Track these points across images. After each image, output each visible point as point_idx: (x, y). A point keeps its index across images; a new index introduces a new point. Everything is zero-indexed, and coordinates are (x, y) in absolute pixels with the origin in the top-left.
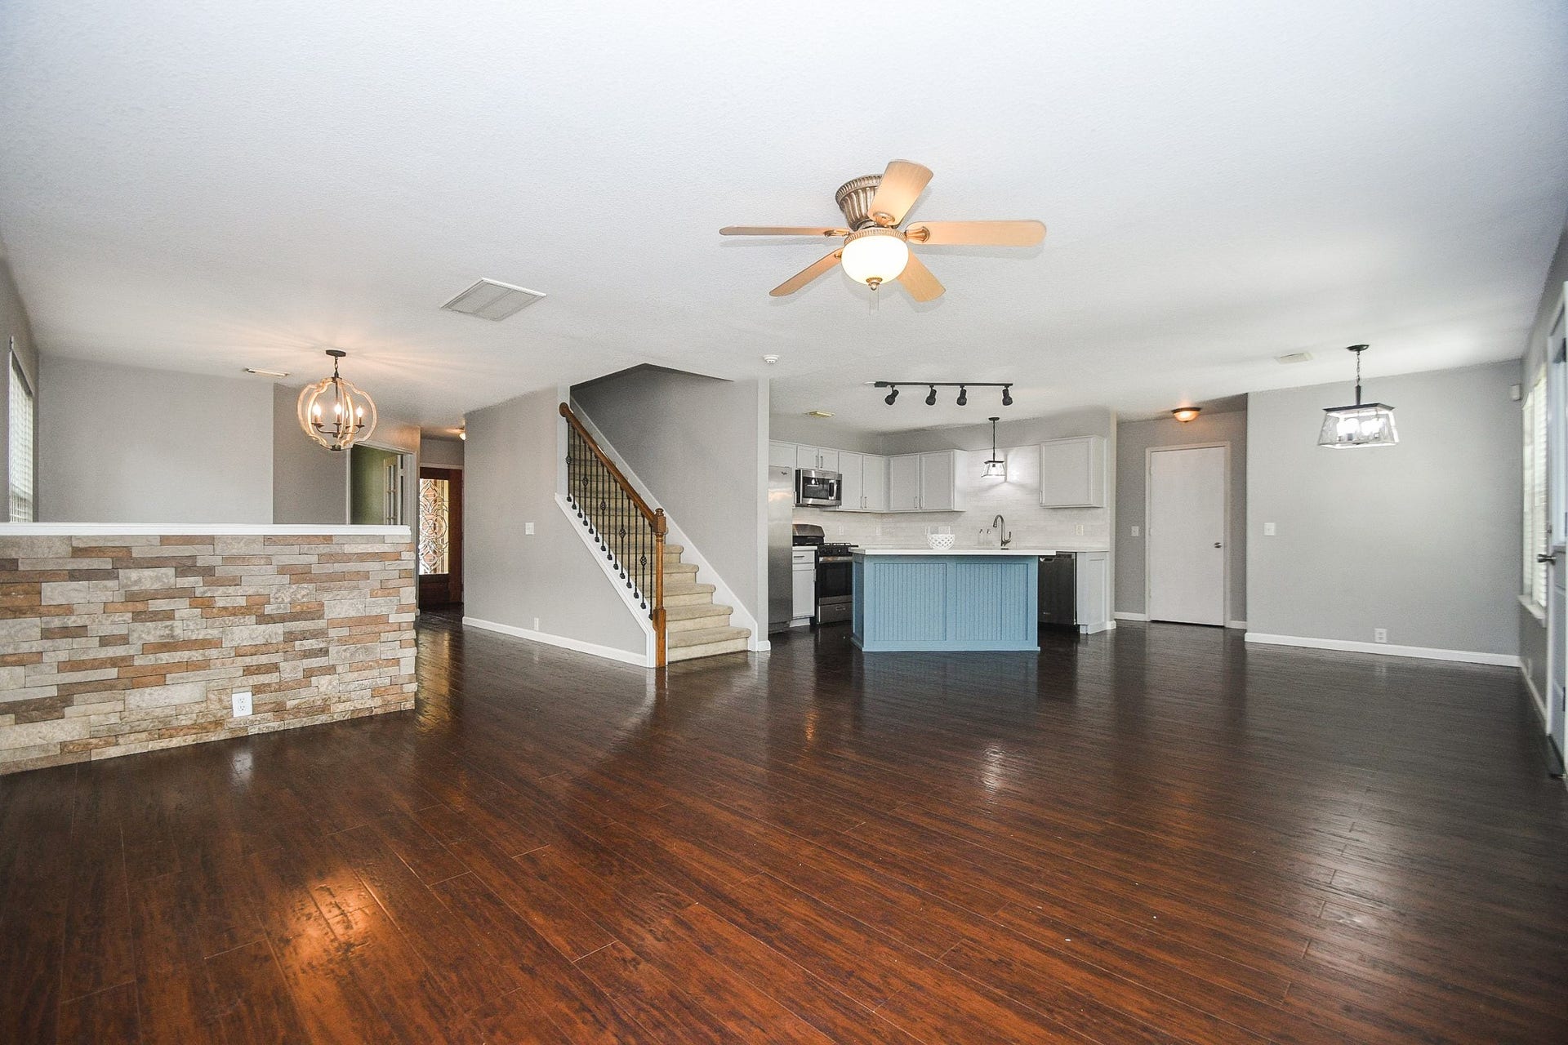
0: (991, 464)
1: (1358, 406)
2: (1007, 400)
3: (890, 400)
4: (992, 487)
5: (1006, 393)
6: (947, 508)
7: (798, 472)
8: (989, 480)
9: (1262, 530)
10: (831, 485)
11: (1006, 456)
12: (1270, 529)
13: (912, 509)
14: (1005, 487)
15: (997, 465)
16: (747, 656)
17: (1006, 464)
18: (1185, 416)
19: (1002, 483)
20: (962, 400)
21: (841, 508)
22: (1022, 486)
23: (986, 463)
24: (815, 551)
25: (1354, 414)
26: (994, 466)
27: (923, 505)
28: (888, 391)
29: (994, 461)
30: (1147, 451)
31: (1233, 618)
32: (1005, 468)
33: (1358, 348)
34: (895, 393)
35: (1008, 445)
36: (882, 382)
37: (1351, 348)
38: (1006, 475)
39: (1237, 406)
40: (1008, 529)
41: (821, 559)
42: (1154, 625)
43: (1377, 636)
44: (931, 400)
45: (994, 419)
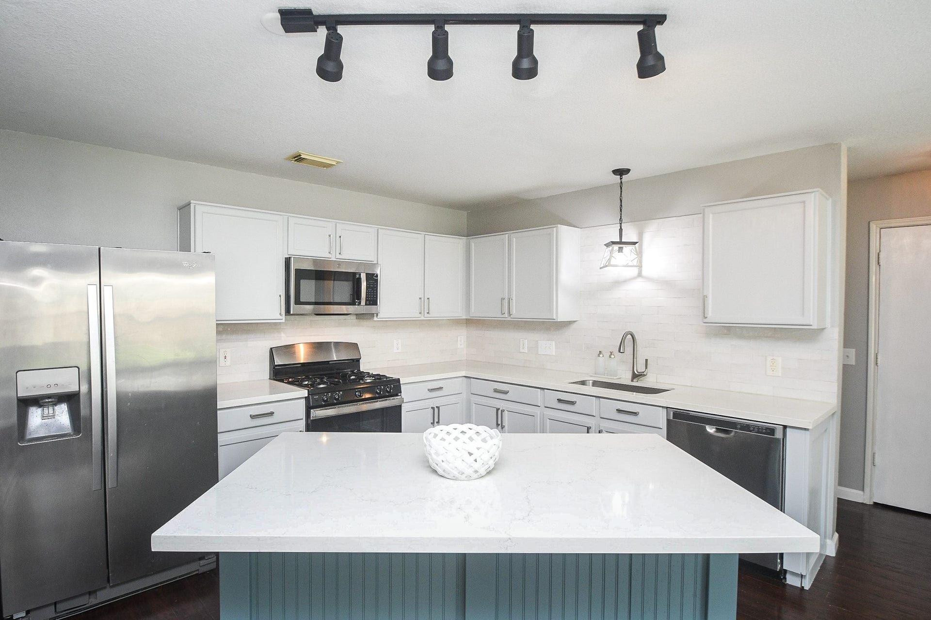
0: (616, 247)
4: (618, 283)
5: (647, 43)
6: (547, 316)
7: (288, 261)
8: (612, 273)
10: (357, 282)
11: (641, 235)
14: (638, 286)
15: (627, 249)
17: (641, 247)
19: (634, 278)
21: (378, 317)
22: (666, 284)
23: (607, 245)
24: (306, 397)
26: (620, 250)
27: (514, 311)
29: (621, 243)
30: (873, 226)
32: (640, 254)
35: (643, 218)
38: (640, 267)
40: (643, 354)
42: (878, 512)
45: (621, 172)
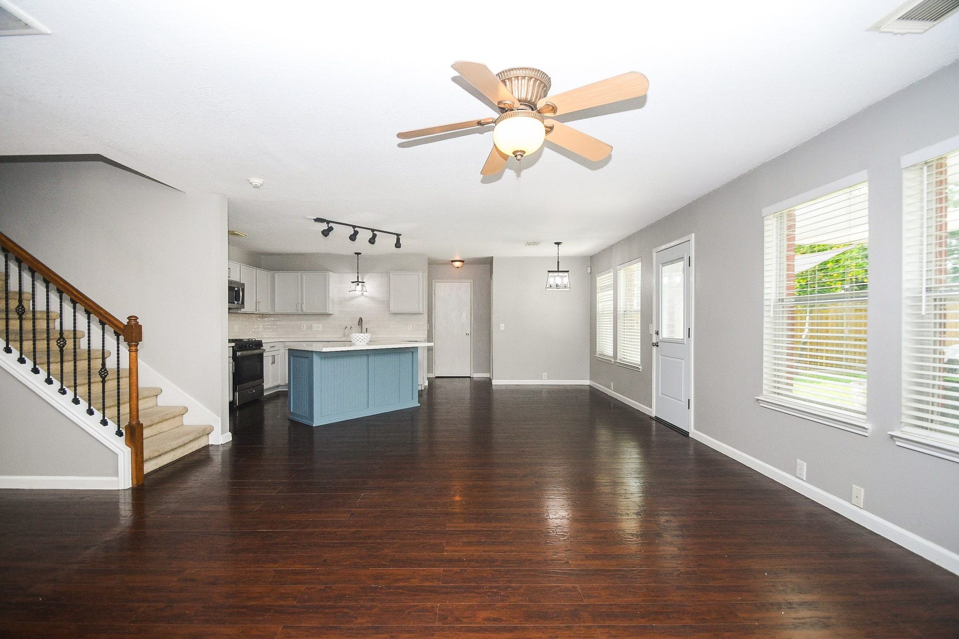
0: (355, 284)
1: (558, 271)
2: (398, 245)
3: (326, 233)
4: (353, 298)
5: (398, 240)
6: (323, 312)
8: (351, 294)
9: (499, 327)
12: (502, 327)
13: (294, 311)
14: (362, 298)
15: (360, 284)
16: (208, 451)
17: (365, 284)
18: (457, 264)
19: (360, 296)
20: (372, 241)
21: (243, 310)
22: (372, 298)
23: (352, 282)
24: (232, 347)
25: (556, 274)
26: (358, 285)
27: (304, 309)
28: (324, 226)
29: (358, 282)
30: (433, 282)
31: (475, 372)
32: (364, 286)
33: (558, 244)
34: (331, 229)
35: (365, 272)
36: (321, 219)
37: (555, 243)
38: (363, 292)
39: (488, 262)
41: (239, 354)
42: (437, 379)
43: (544, 376)
44: (353, 238)
45: (358, 254)
